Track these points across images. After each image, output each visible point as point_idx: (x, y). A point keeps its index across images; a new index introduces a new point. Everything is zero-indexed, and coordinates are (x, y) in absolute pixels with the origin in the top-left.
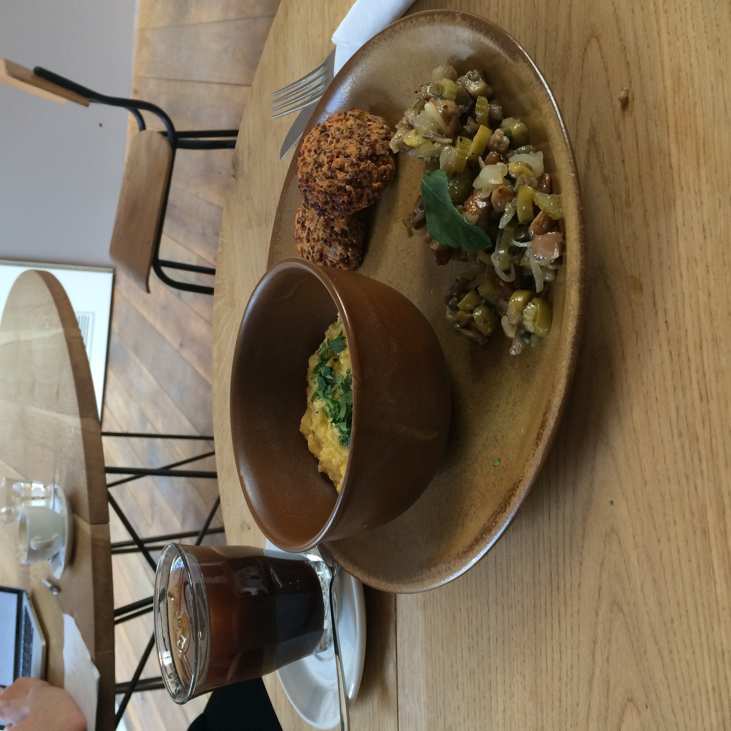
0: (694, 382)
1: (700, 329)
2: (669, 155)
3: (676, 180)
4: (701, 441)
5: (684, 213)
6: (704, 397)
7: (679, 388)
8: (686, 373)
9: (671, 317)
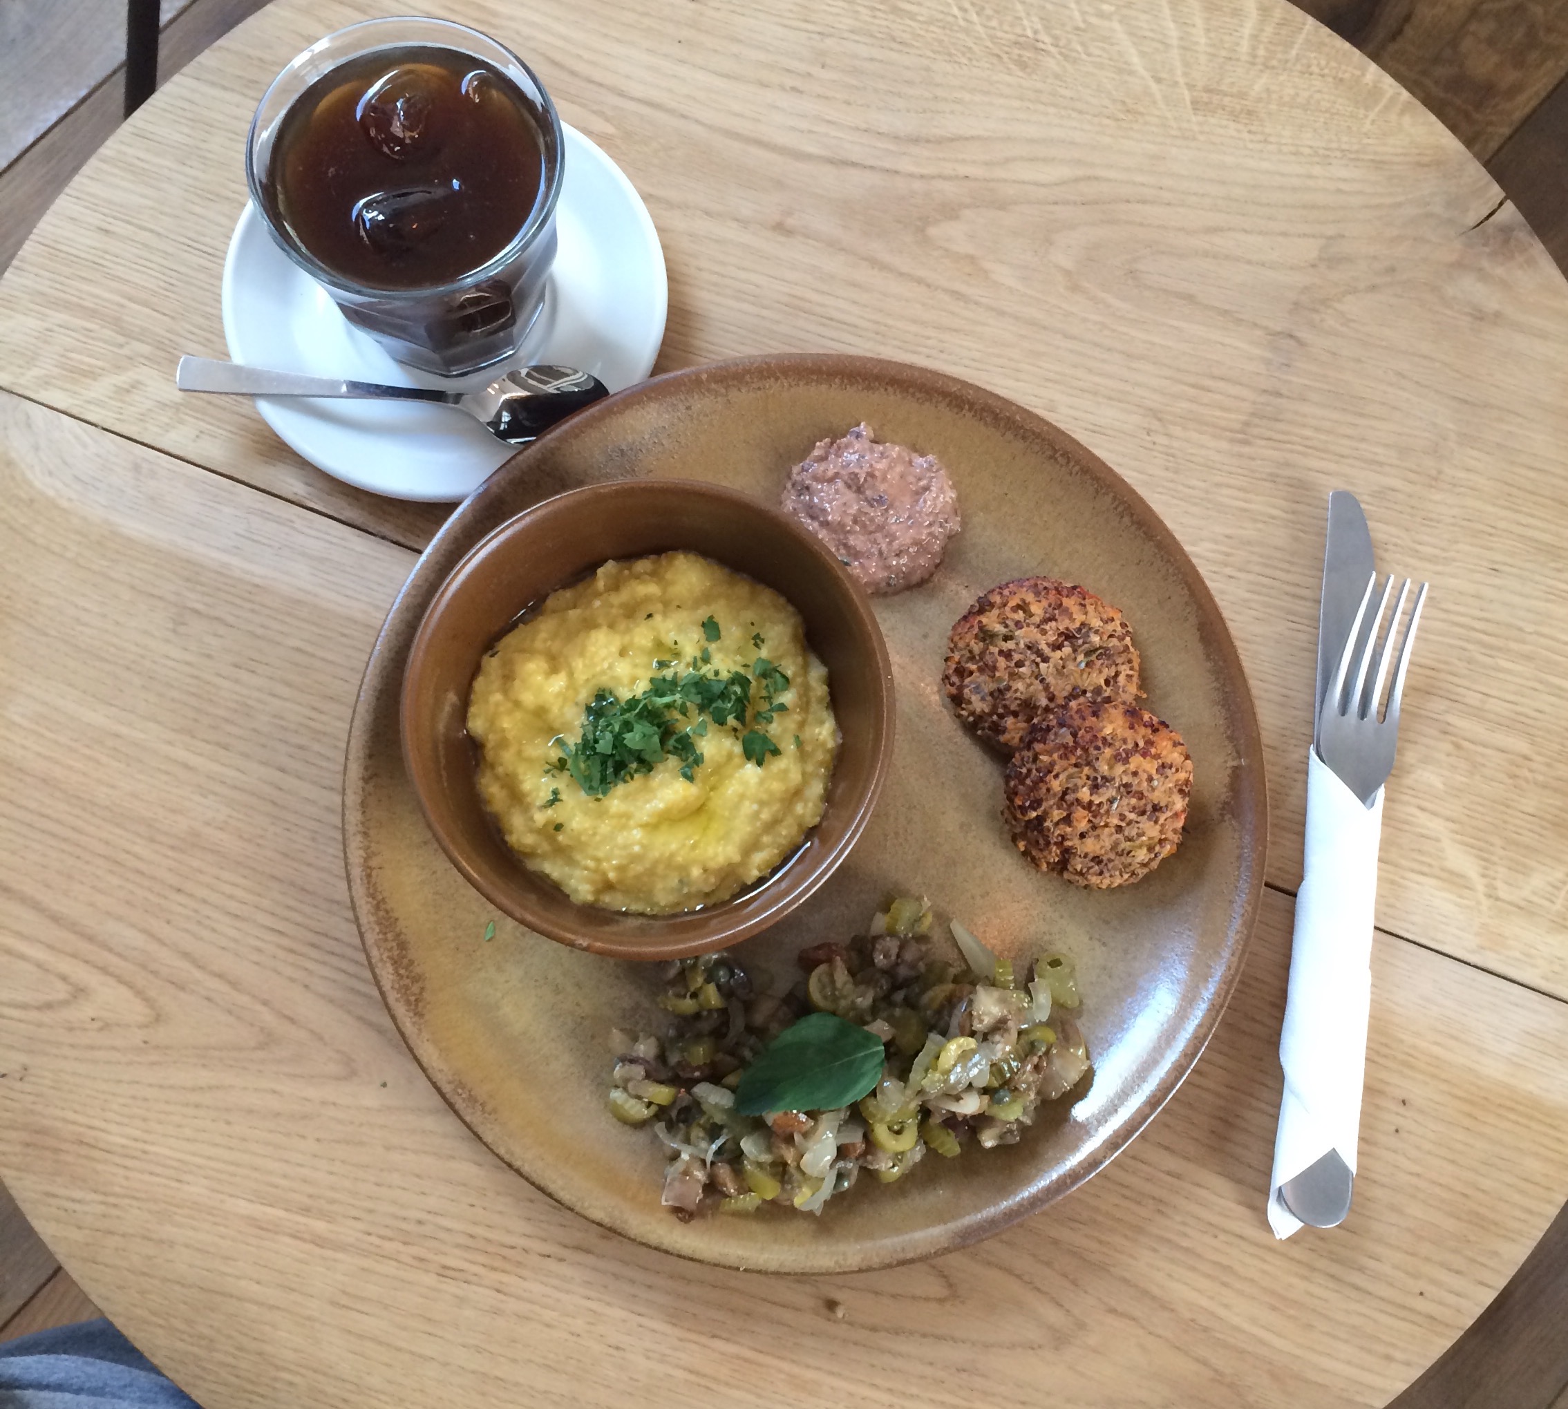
0: (465, 1266)
1: (519, 1298)
2: (727, 1340)
3: (694, 1337)
4: (401, 1248)
5: (653, 1331)
6: (445, 1272)
7: (470, 1242)
8: (482, 1259)
9: (552, 1265)
